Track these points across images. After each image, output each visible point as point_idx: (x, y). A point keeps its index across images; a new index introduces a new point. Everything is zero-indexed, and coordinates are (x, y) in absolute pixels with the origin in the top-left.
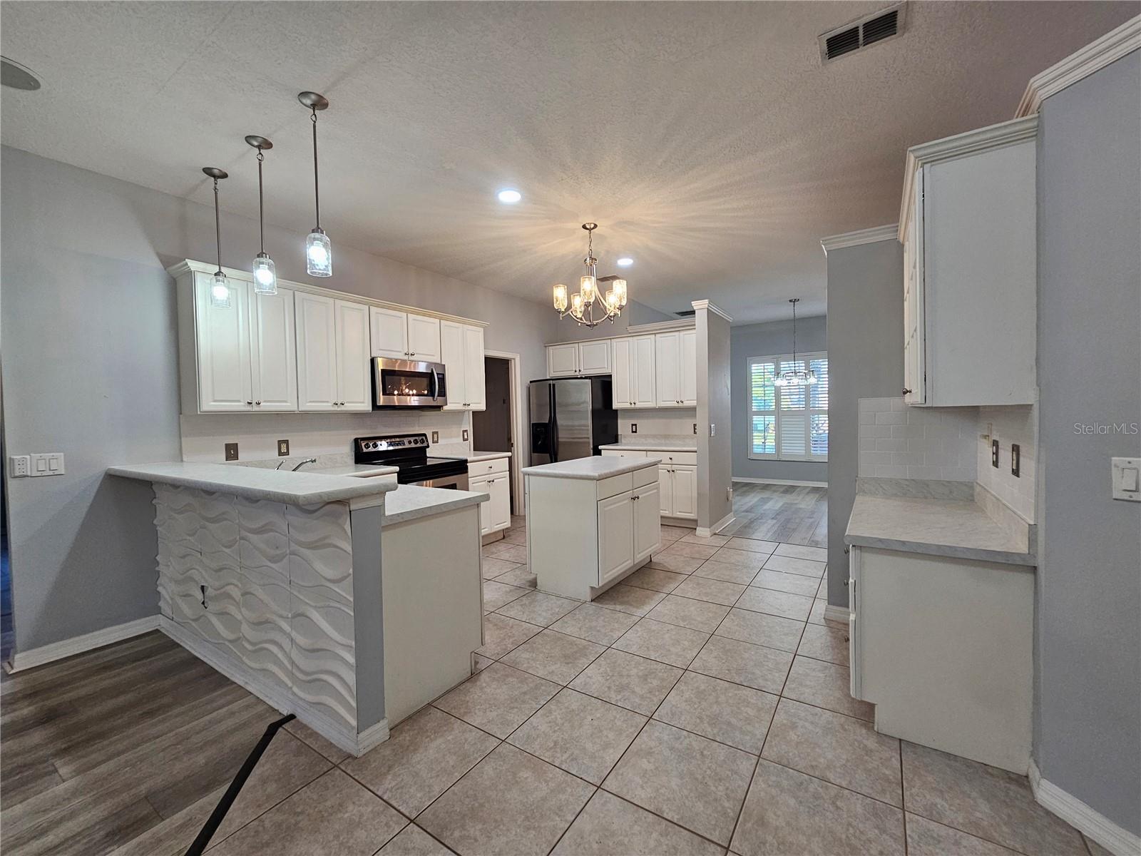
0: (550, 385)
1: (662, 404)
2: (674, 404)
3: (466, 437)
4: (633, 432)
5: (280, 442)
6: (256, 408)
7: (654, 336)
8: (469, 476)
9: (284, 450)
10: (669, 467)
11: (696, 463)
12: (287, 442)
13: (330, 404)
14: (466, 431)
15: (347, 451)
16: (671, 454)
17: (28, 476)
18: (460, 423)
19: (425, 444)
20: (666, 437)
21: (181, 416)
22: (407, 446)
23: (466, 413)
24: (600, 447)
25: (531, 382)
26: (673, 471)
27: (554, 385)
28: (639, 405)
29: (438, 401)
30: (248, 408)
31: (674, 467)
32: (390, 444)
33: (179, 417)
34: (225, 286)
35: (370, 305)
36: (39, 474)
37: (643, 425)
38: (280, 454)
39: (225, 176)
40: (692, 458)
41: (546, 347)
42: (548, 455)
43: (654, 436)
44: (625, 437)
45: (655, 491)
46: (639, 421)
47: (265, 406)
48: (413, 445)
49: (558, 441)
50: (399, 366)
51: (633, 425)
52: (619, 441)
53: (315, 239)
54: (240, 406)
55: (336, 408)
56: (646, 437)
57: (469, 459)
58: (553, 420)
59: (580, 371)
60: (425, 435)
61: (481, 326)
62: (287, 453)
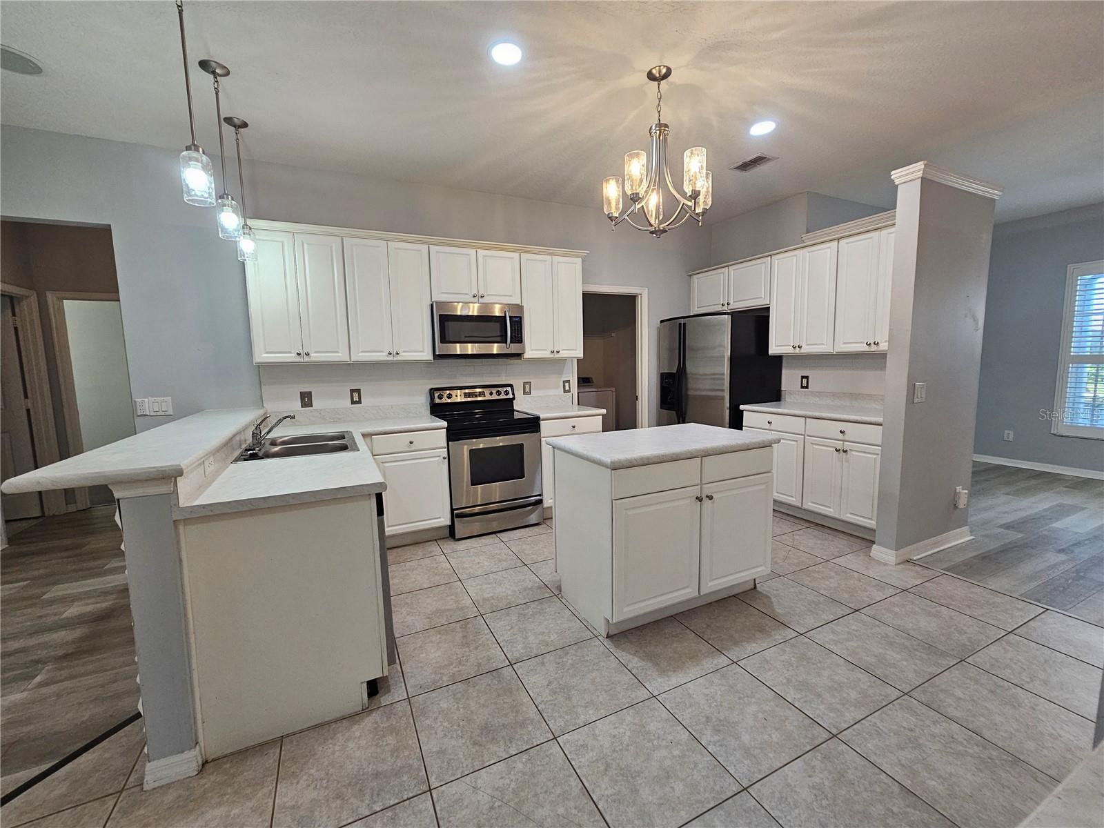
0: (680, 324)
1: (841, 348)
2: (862, 348)
3: (567, 388)
4: (802, 387)
5: (352, 391)
6: (307, 359)
7: (835, 243)
8: (542, 435)
9: (356, 399)
10: (839, 445)
11: (880, 444)
12: (359, 391)
13: (384, 354)
14: (568, 381)
15: (423, 401)
16: (843, 426)
17: (147, 415)
18: (560, 373)
19: (510, 396)
20: (854, 396)
22: (488, 397)
23: (569, 362)
24: (742, 407)
25: (661, 322)
26: (845, 451)
27: (684, 324)
28: (806, 349)
29: (513, 348)
30: (299, 359)
31: (847, 446)
32: (466, 395)
33: (259, 367)
34: (251, 239)
35: (429, 244)
36: (155, 414)
37: (818, 378)
38: (353, 402)
39: (245, 125)
40: (875, 434)
41: (690, 276)
42: (675, 412)
43: (834, 395)
44: (791, 395)
45: (763, 487)
46: (810, 372)
47: (316, 357)
48: (495, 397)
49: (687, 396)
50: (461, 310)
51: (803, 377)
52: (783, 398)
53: (190, 159)
54: (291, 357)
55: (391, 358)
56: (822, 396)
57: (542, 416)
58: (682, 370)
59: (728, 304)
60: (511, 386)
61: (577, 257)
62: (359, 402)
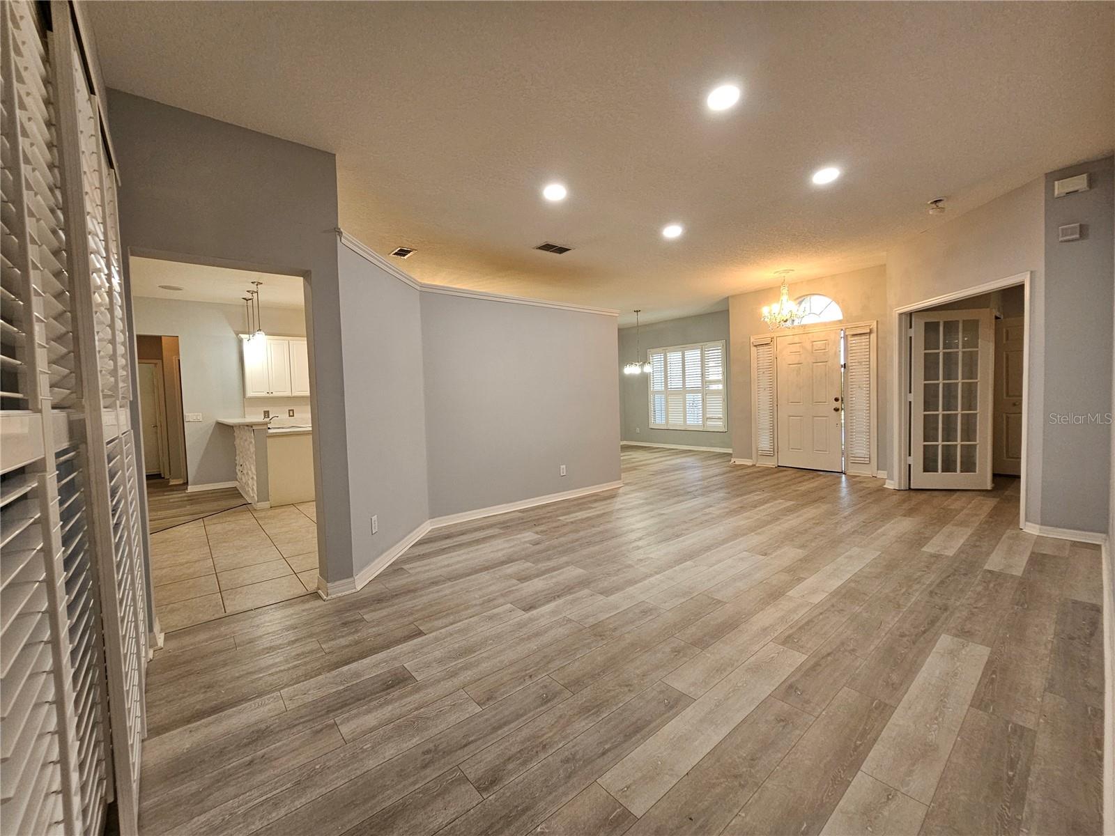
5: (289, 410)
6: (271, 395)
9: (291, 414)
12: (293, 410)
17: (190, 421)
30: (268, 395)
36: (194, 421)
38: (290, 416)
47: (275, 394)
54: (264, 394)
62: (293, 416)
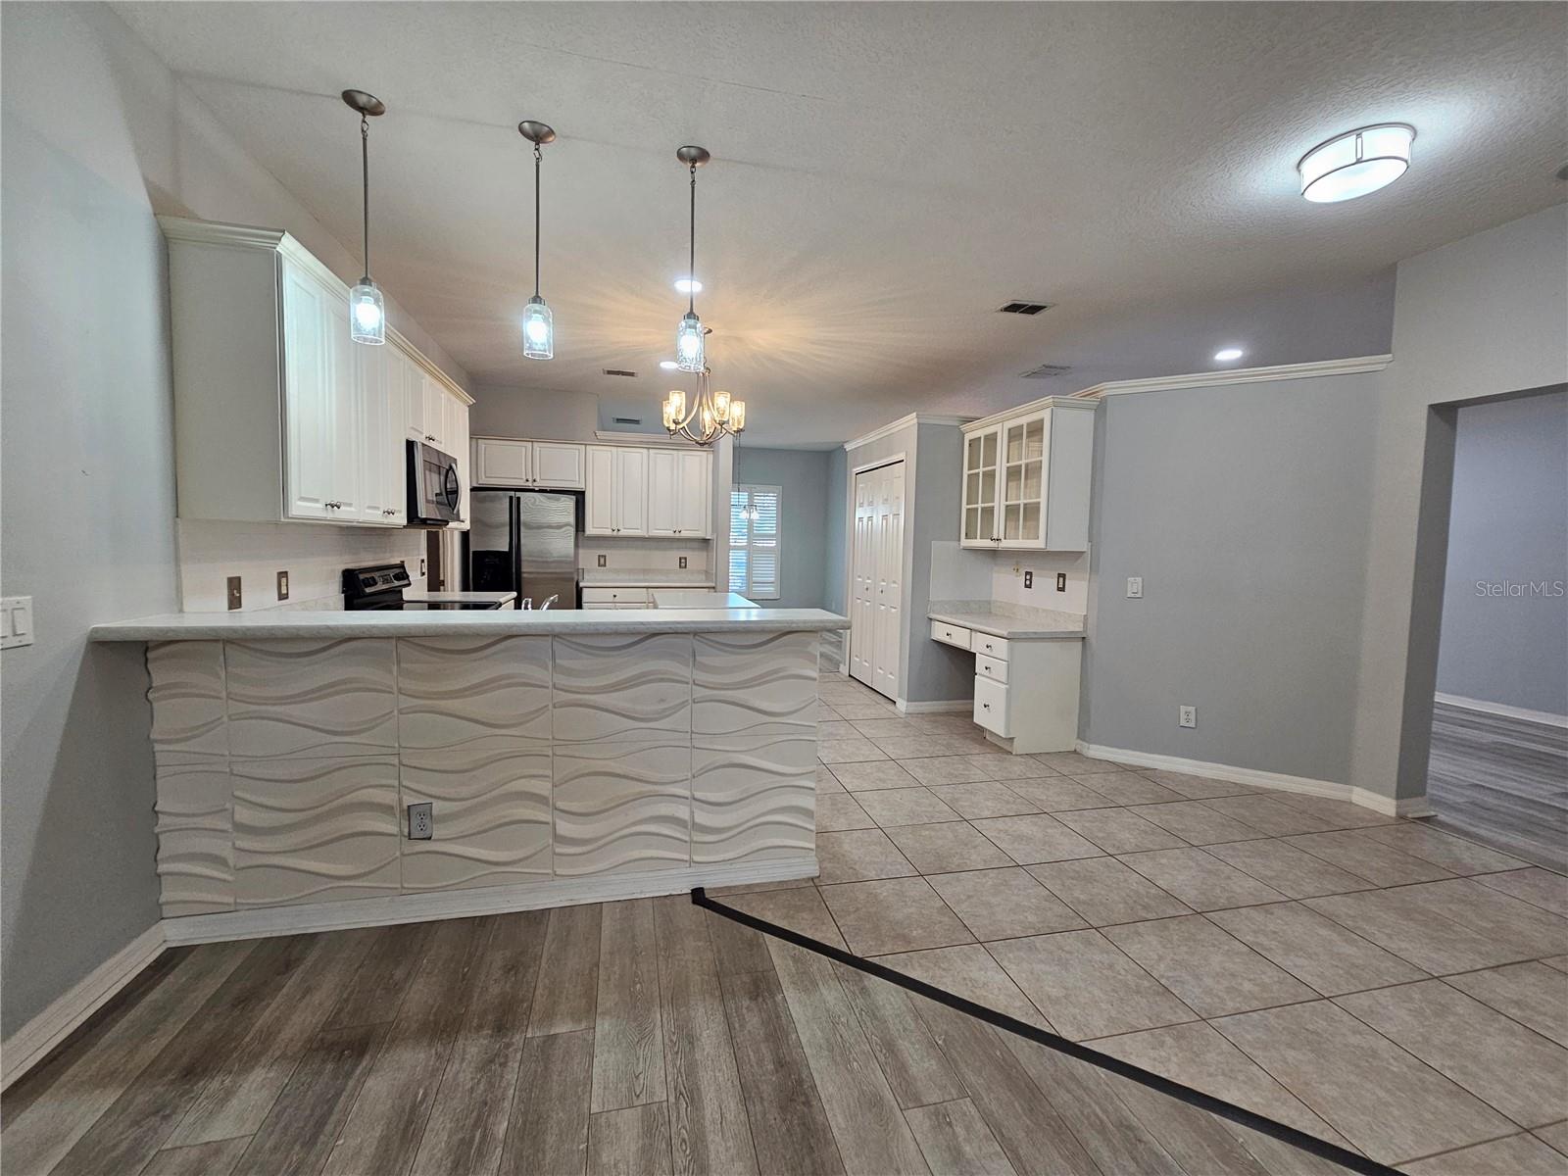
0: (511, 497)
1: (654, 533)
2: (670, 533)
3: (424, 570)
4: (600, 565)
13: (380, 513)
14: (424, 561)
18: (418, 548)
20: (645, 571)
21: (178, 520)
22: (394, 583)
24: (581, 585)
27: (519, 499)
28: (624, 532)
33: (175, 522)
37: (614, 557)
38: (280, 596)
43: (630, 571)
44: (589, 571)
46: (609, 551)
49: (520, 578)
51: (601, 557)
54: (320, 511)
56: (617, 571)
58: (516, 548)
59: (534, 481)
61: (467, 404)
